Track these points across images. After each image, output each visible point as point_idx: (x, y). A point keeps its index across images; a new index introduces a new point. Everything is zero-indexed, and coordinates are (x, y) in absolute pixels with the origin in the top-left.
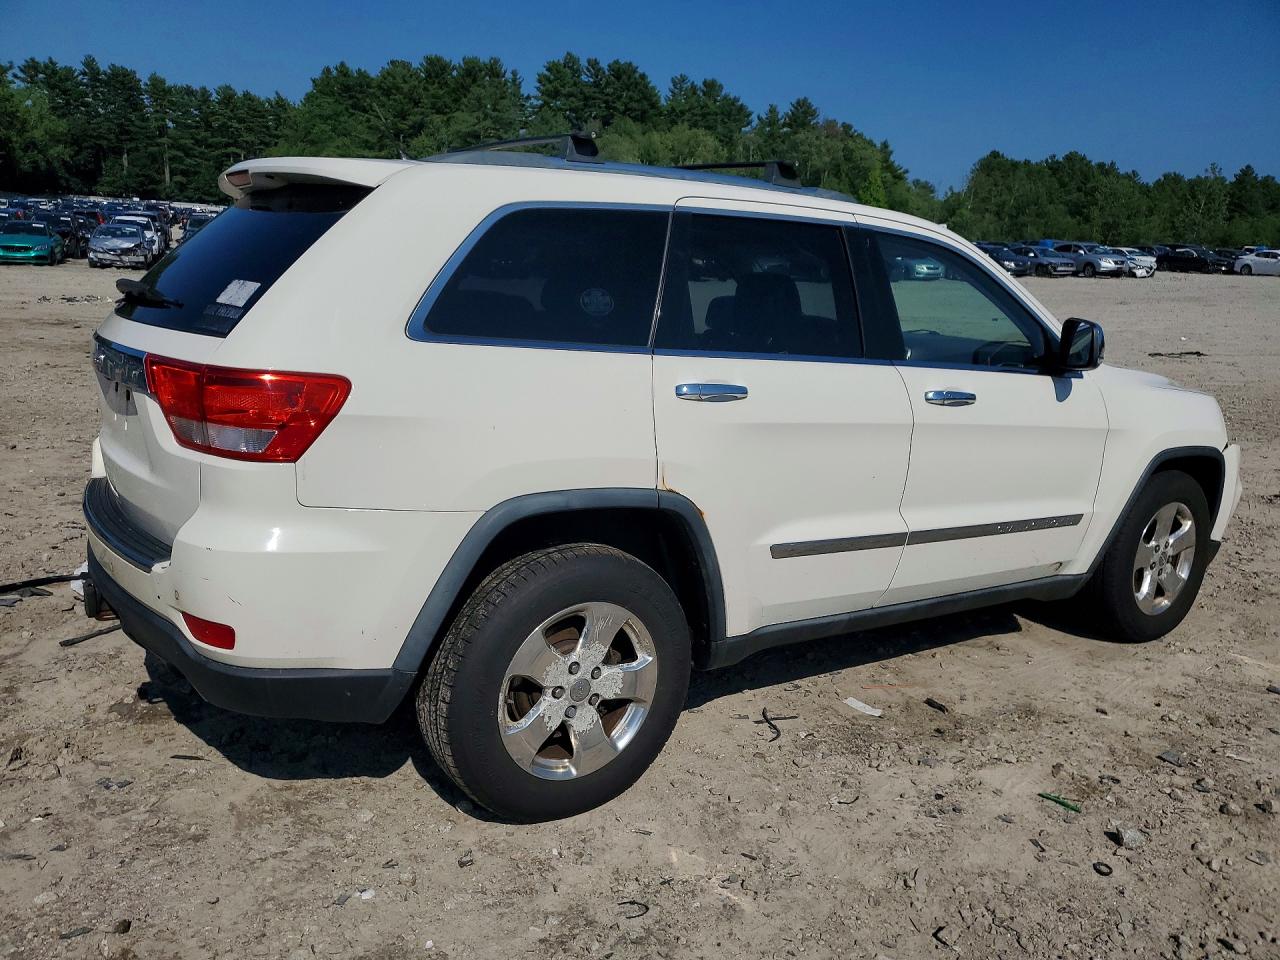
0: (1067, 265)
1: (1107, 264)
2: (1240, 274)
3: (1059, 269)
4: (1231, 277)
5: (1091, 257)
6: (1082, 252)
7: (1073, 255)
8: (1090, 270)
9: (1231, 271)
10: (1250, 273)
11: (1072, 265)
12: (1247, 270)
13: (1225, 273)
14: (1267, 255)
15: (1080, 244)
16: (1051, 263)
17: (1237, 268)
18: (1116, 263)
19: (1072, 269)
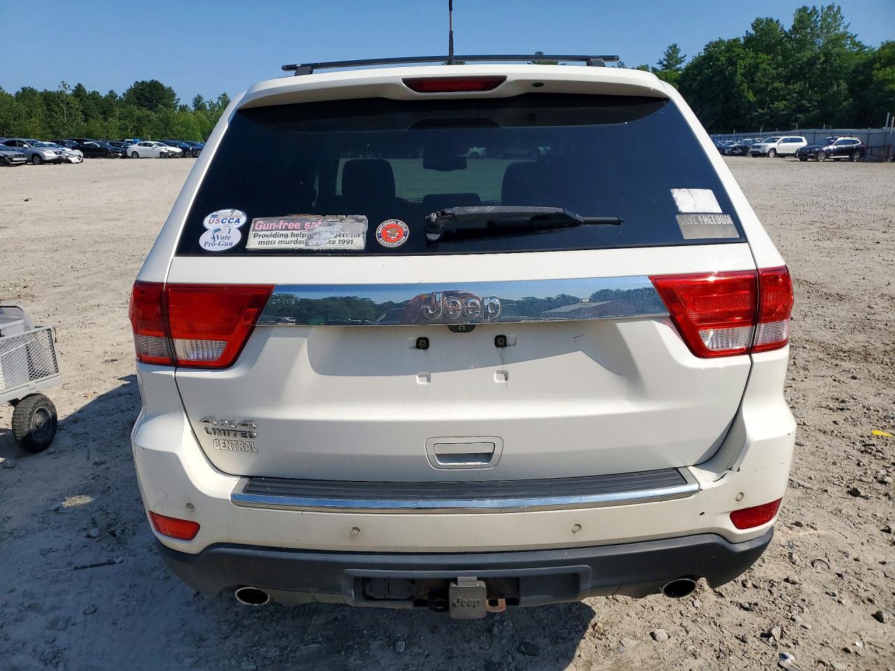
0: (20, 156)
1: (49, 154)
2: (132, 157)
3: (15, 159)
4: (125, 160)
5: (35, 149)
6: (25, 146)
7: (21, 148)
8: (37, 159)
9: (125, 156)
10: (138, 157)
11: (24, 157)
12: (136, 155)
13: (122, 157)
14: (145, 145)
15: (22, 140)
16: (7, 156)
17: (129, 154)
18: (56, 153)
19: (24, 159)
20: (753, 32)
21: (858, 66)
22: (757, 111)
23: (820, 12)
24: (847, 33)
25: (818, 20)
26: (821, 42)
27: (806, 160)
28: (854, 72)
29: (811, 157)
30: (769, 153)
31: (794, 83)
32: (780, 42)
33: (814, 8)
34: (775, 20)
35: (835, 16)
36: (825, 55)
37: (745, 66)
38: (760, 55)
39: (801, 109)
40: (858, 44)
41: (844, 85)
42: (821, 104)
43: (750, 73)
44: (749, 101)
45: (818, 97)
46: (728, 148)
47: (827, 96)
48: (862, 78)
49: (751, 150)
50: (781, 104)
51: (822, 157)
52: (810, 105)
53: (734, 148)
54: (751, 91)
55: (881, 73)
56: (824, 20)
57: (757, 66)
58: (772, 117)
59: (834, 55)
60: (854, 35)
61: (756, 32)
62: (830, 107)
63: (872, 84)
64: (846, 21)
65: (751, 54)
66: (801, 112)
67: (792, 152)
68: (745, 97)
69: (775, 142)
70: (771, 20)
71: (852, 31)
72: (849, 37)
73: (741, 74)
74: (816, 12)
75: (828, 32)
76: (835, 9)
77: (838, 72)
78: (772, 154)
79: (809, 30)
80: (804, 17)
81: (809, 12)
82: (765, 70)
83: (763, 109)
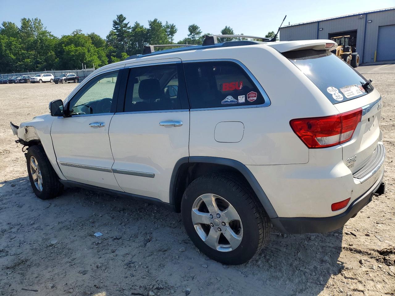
20: (4, 28)
21: (56, 45)
22: (18, 63)
23: (32, 21)
24: (46, 31)
25: (32, 24)
26: (36, 33)
27: (57, 83)
28: (55, 47)
29: (59, 82)
30: (39, 81)
31: (31, 51)
32: (18, 33)
33: (29, 19)
34: (12, 23)
35: (39, 23)
36: (40, 39)
37: (5, 43)
38: (11, 38)
39: (37, 62)
40: (52, 36)
41: (53, 53)
42: (46, 60)
43: (9, 45)
44: (12, 59)
45: (43, 57)
46: (16, 80)
47: (47, 57)
48: (59, 50)
49: (31, 80)
50: (29, 60)
51: (64, 82)
52: (41, 61)
53: (20, 80)
54: (12, 54)
55: (67, 48)
56: (35, 24)
57: (11, 43)
58: (26, 66)
59: (44, 40)
60: (50, 32)
61: (5, 27)
62: (50, 62)
63: (65, 52)
64: (44, 26)
65: (6, 37)
66: (38, 63)
67: (49, 81)
68: (10, 57)
69: (40, 76)
70: (11, 23)
71: (48, 30)
72: (48, 32)
73: (4, 46)
74: (30, 21)
75: (38, 30)
76: (39, 20)
77: (48, 47)
78: (41, 82)
79: (29, 28)
80: (25, 23)
81: (27, 20)
82: (15, 44)
83: (20, 62)
